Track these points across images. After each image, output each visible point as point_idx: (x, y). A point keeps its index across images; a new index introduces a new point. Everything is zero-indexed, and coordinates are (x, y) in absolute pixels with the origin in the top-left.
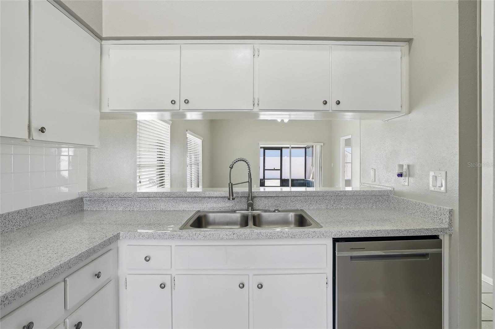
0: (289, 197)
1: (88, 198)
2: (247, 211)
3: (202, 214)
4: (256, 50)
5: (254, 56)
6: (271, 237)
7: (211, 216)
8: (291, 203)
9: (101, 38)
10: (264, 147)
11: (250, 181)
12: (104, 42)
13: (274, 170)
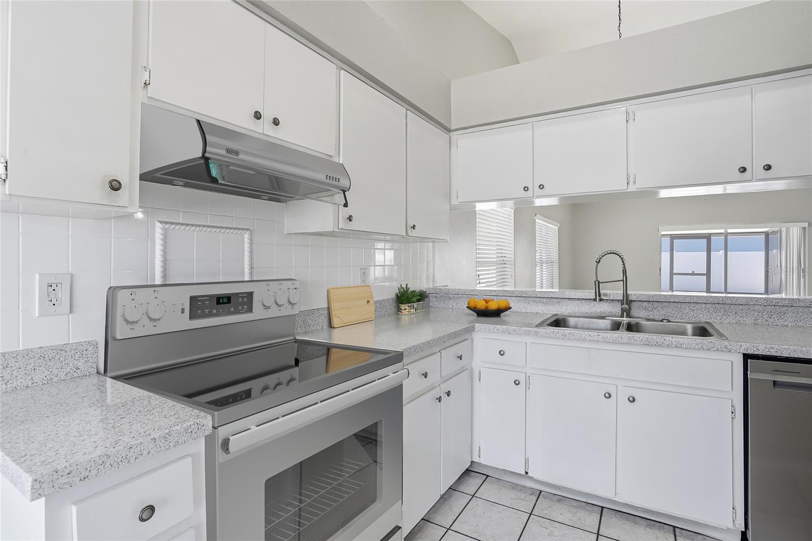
0: (687, 304)
1: (435, 295)
2: (621, 317)
3: (560, 317)
4: (631, 114)
5: (627, 121)
6: (647, 342)
7: (572, 321)
8: (690, 312)
9: (448, 130)
10: (671, 235)
11: (624, 280)
12: (452, 134)
13: (693, 274)
